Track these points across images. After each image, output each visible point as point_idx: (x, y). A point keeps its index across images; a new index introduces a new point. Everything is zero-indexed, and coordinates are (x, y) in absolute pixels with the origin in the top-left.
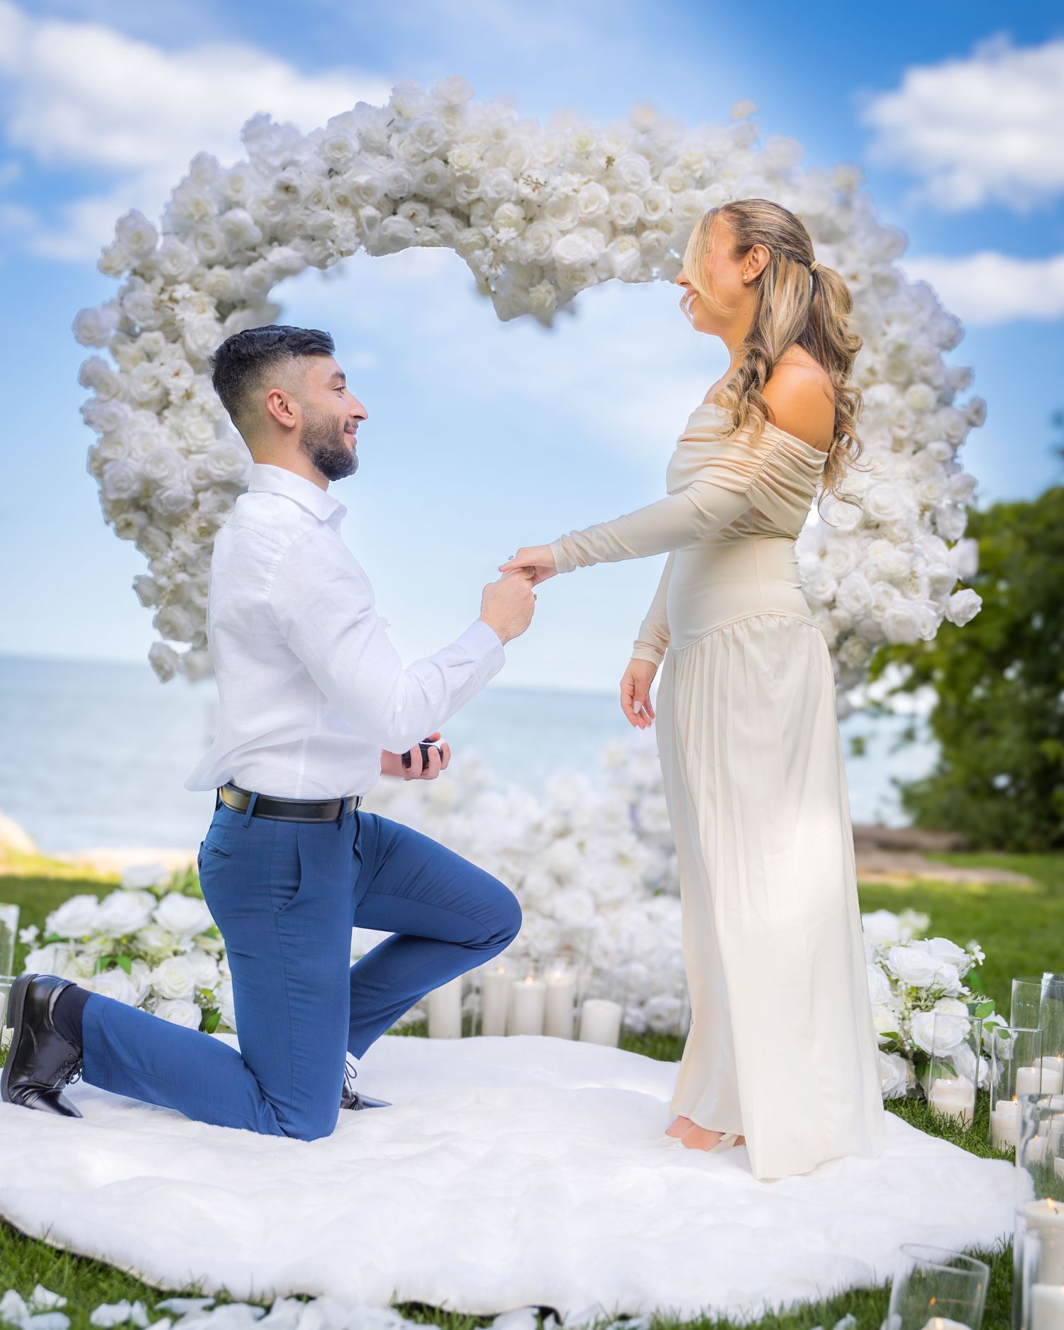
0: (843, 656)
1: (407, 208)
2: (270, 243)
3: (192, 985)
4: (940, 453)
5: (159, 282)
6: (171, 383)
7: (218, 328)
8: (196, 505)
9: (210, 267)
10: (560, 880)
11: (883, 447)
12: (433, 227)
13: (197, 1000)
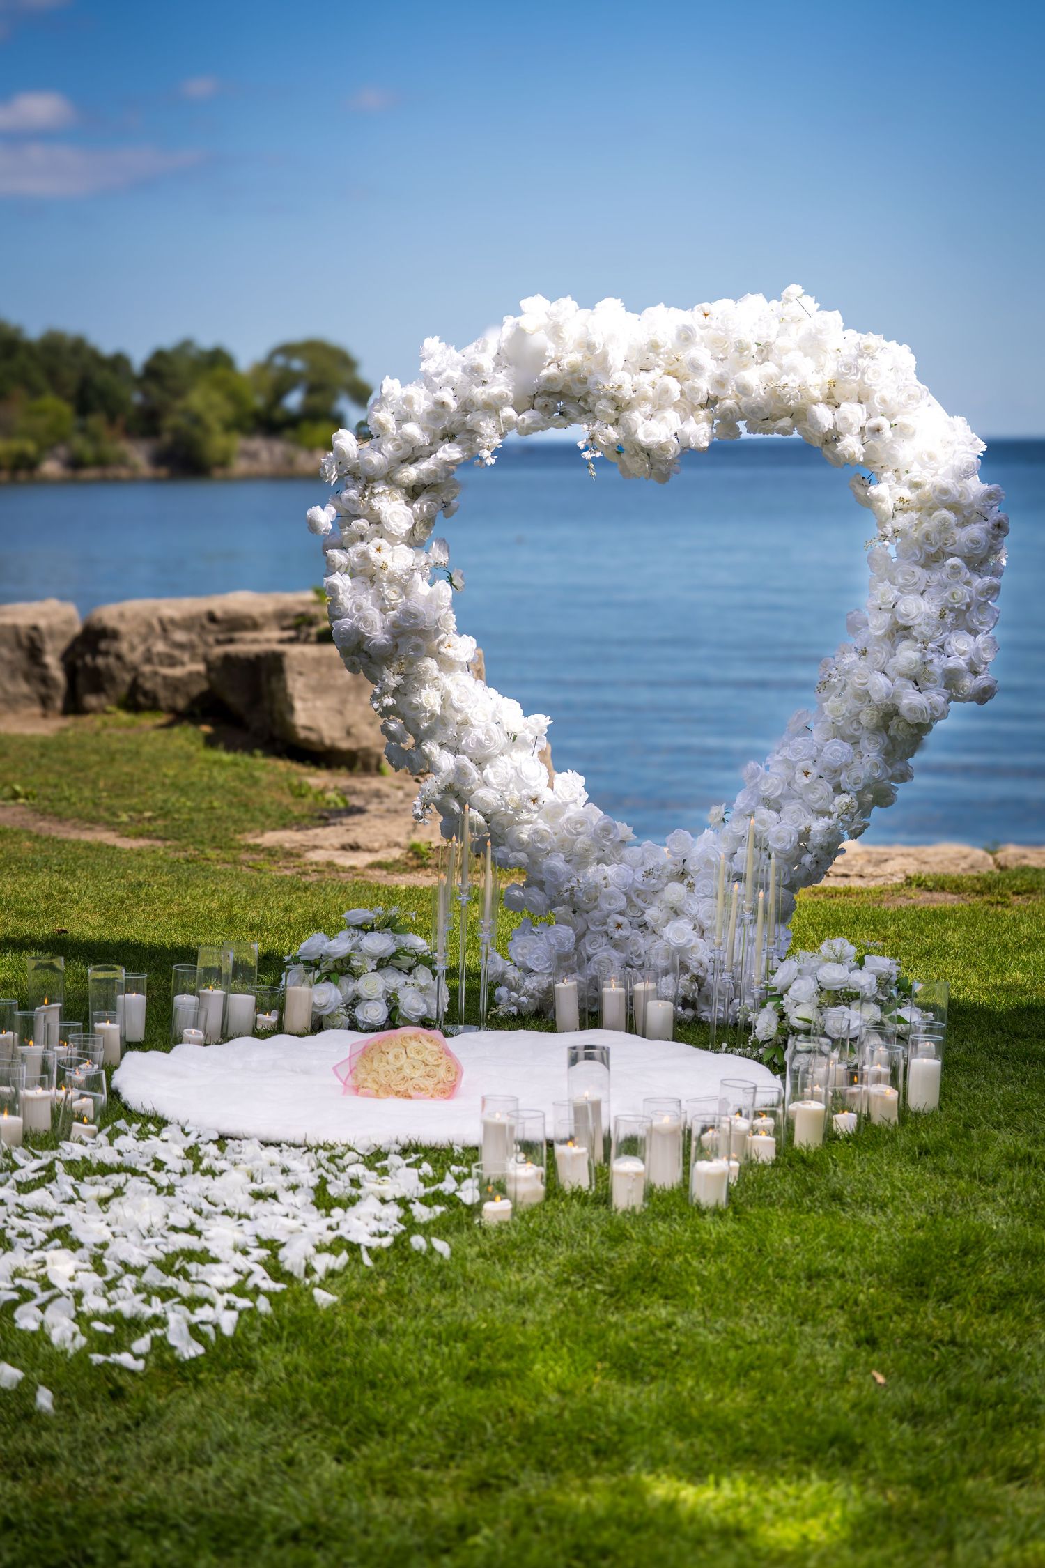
0: (892, 732)
1: (539, 402)
2: (442, 439)
3: (381, 990)
4: (953, 567)
5: (363, 481)
6: (373, 555)
7: (408, 511)
8: (397, 646)
9: (403, 462)
10: (676, 912)
11: (916, 563)
12: (561, 414)
13: (388, 1000)
